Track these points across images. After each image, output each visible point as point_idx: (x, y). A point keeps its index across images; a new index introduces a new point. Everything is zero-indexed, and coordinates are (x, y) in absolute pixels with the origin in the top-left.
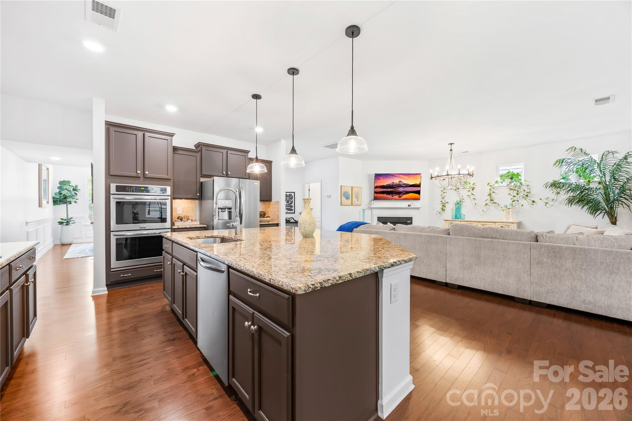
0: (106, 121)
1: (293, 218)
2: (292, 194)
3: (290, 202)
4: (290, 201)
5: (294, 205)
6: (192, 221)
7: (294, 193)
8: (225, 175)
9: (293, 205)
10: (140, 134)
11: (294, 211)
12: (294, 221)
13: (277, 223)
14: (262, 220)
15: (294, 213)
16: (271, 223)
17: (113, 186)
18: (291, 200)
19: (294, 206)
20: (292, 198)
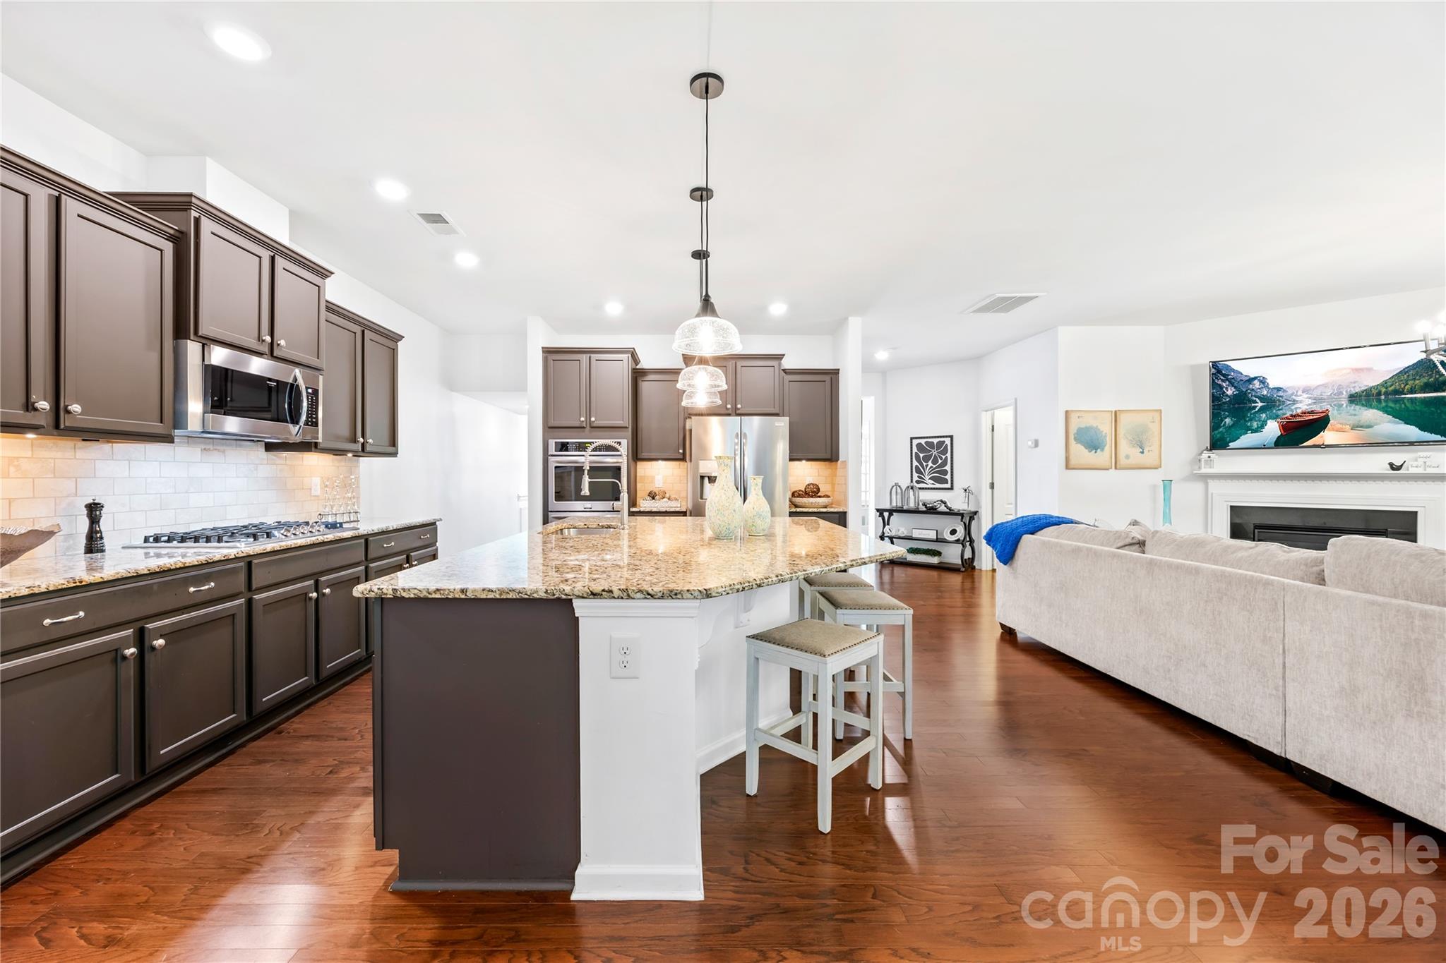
0: (543, 348)
1: (945, 503)
2: (944, 442)
3: (940, 461)
4: (941, 458)
5: (952, 469)
6: (669, 499)
7: (951, 437)
8: (730, 412)
9: (948, 468)
10: (584, 358)
11: (952, 483)
12: (946, 510)
13: (841, 510)
14: (805, 503)
15: (952, 488)
16: (832, 510)
17: (552, 443)
18: (944, 457)
19: (952, 472)
20: (945, 451)
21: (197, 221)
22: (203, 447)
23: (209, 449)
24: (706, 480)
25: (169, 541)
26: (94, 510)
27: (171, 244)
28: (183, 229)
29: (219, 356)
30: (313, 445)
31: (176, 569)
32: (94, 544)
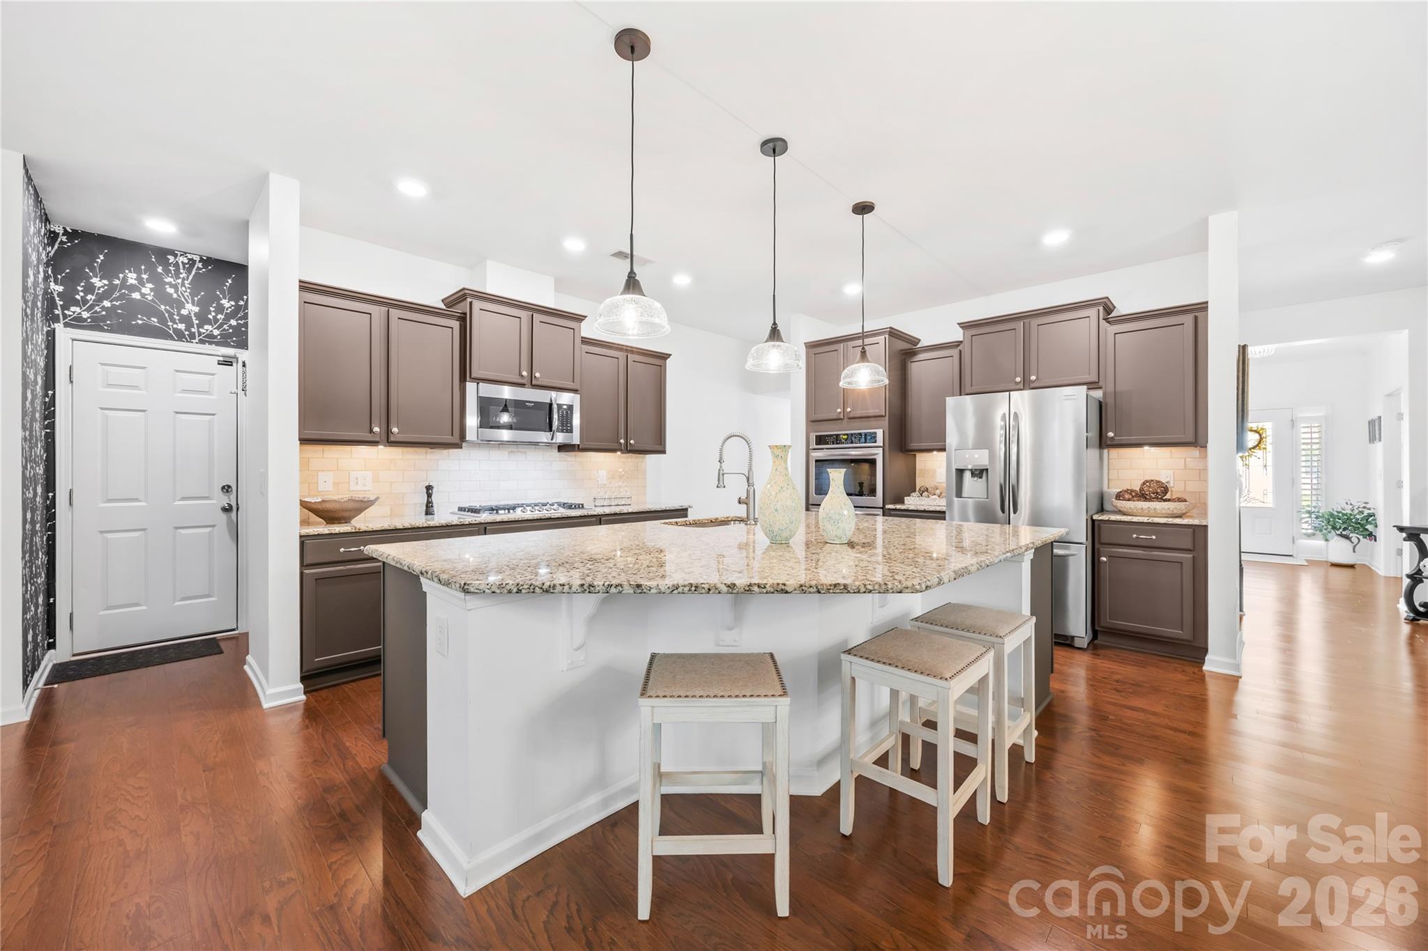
10: (841, 347)
17: (814, 437)
21: (471, 303)
22: (510, 450)
23: (514, 452)
24: (967, 475)
25: (468, 511)
26: (429, 488)
27: (458, 323)
28: (465, 311)
29: (488, 390)
30: (576, 447)
31: (423, 528)
32: (429, 510)
